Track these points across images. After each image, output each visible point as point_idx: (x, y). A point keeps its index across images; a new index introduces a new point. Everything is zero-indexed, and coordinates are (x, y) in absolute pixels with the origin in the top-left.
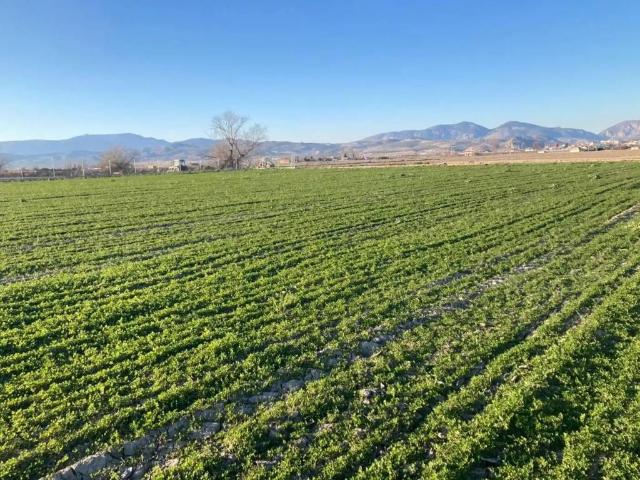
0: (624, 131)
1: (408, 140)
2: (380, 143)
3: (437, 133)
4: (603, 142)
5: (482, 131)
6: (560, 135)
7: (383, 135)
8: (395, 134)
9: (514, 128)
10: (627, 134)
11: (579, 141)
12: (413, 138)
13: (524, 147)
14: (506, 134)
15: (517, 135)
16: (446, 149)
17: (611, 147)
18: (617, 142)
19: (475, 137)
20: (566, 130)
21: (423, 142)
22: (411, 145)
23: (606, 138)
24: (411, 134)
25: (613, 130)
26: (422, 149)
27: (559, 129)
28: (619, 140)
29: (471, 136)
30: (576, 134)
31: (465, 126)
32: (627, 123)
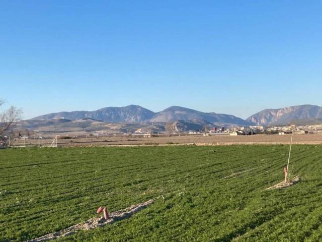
0: (265, 118)
1: (81, 121)
2: (51, 123)
3: (107, 114)
4: (251, 127)
5: (148, 114)
6: (216, 120)
7: (53, 115)
8: (66, 114)
9: (176, 112)
10: (269, 120)
11: (232, 125)
12: (85, 119)
13: (188, 130)
14: (170, 117)
15: (179, 118)
16: (117, 130)
17: (258, 132)
18: (261, 128)
19: (142, 119)
20: (219, 115)
21: (94, 123)
22: (83, 126)
23: (253, 124)
24: (82, 114)
25: (257, 117)
26: (94, 130)
27: (214, 114)
28: (263, 125)
29: (139, 118)
30: (229, 119)
31: (133, 109)
32: (268, 111)
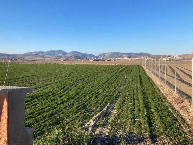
0: (103, 56)
1: (41, 55)
2: (31, 55)
3: (51, 53)
4: (98, 58)
5: (65, 53)
6: (87, 56)
7: (32, 52)
8: (36, 52)
9: (74, 53)
10: (104, 57)
11: (92, 58)
12: (43, 54)
13: (78, 59)
14: (72, 55)
15: (75, 55)
16: (54, 58)
17: (100, 60)
18: (101, 59)
19: (63, 55)
20: (88, 54)
21: (46, 55)
22: (42, 56)
23: (99, 57)
24: (42, 52)
25: (100, 55)
26: (46, 58)
28: (102, 58)
29: (62, 54)
30: (91, 56)
31: (60, 51)
32: (104, 54)
